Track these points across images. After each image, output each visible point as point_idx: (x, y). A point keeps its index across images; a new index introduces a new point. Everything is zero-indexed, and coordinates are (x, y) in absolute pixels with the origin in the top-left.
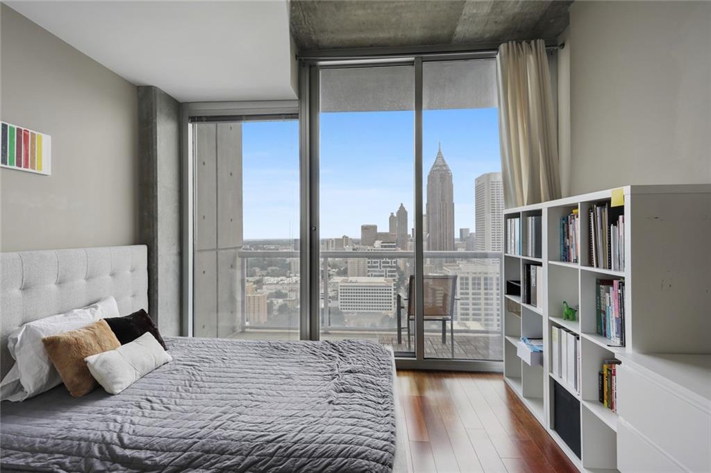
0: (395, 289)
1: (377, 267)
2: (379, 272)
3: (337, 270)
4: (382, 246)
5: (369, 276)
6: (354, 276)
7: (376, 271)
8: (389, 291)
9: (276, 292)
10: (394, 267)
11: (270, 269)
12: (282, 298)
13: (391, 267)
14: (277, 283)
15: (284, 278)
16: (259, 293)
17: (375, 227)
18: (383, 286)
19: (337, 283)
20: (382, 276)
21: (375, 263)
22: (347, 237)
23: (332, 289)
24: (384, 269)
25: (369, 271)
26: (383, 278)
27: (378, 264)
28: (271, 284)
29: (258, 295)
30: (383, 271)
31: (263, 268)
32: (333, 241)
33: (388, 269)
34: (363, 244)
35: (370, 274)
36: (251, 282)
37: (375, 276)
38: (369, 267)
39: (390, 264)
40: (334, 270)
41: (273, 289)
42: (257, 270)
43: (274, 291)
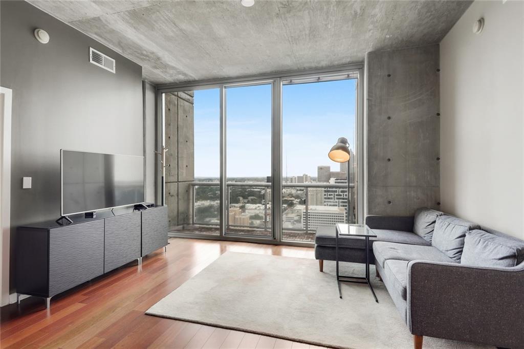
0: (346, 216)
1: (332, 198)
2: (334, 202)
3: (299, 200)
4: (336, 182)
5: (325, 205)
6: (313, 205)
7: (331, 202)
8: (342, 218)
9: (255, 216)
10: (346, 199)
11: (250, 198)
12: (259, 219)
13: (343, 199)
14: (256, 209)
15: (260, 205)
16: (244, 215)
17: (329, 168)
18: (336, 214)
19: (301, 210)
20: (336, 205)
21: (330, 195)
22: (306, 175)
23: (296, 214)
24: (337, 200)
25: (325, 202)
26: (337, 207)
27: (333, 197)
28: (252, 209)
29: (243, 217)
30: (336, 202)
31: (245, 197)
32: (295, 178)
33: (341, 200)
34: (319, 181)
35: (326, 203)
36: (237, 207)
37: (330, 205)
38: (325, 198)
39: (342, 197)
40: (297, 200)
41: (253, 213)
42: (241, 198)
43: (254, 214)
